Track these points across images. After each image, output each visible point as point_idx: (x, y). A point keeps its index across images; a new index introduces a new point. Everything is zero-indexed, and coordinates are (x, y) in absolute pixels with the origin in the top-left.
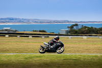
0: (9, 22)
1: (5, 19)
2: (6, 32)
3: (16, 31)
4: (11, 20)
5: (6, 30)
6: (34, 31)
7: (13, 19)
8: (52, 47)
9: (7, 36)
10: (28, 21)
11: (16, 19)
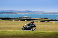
0: (27, 13)
1: (25, 11)
2: (25, 18)
3: (31, 18)
4: (28, 12)
5: (25, 17)
6: (41, 18)
7: (29, 11)
8: (29, 27)
9: (26, 21)
10: (38, 12)
11: (31, 11)
